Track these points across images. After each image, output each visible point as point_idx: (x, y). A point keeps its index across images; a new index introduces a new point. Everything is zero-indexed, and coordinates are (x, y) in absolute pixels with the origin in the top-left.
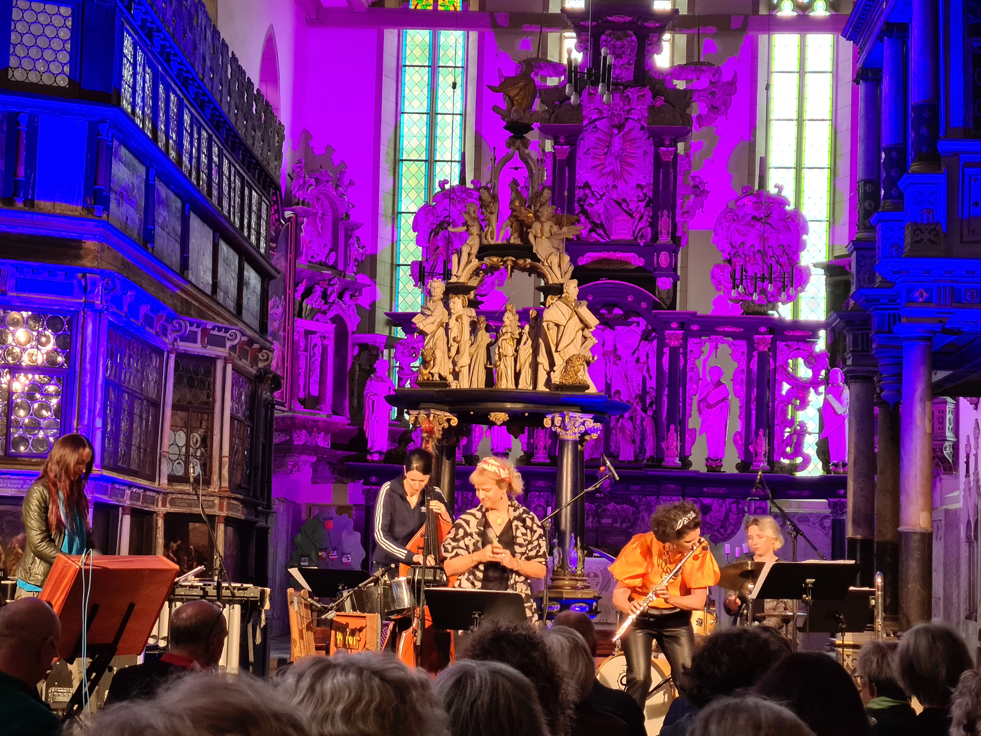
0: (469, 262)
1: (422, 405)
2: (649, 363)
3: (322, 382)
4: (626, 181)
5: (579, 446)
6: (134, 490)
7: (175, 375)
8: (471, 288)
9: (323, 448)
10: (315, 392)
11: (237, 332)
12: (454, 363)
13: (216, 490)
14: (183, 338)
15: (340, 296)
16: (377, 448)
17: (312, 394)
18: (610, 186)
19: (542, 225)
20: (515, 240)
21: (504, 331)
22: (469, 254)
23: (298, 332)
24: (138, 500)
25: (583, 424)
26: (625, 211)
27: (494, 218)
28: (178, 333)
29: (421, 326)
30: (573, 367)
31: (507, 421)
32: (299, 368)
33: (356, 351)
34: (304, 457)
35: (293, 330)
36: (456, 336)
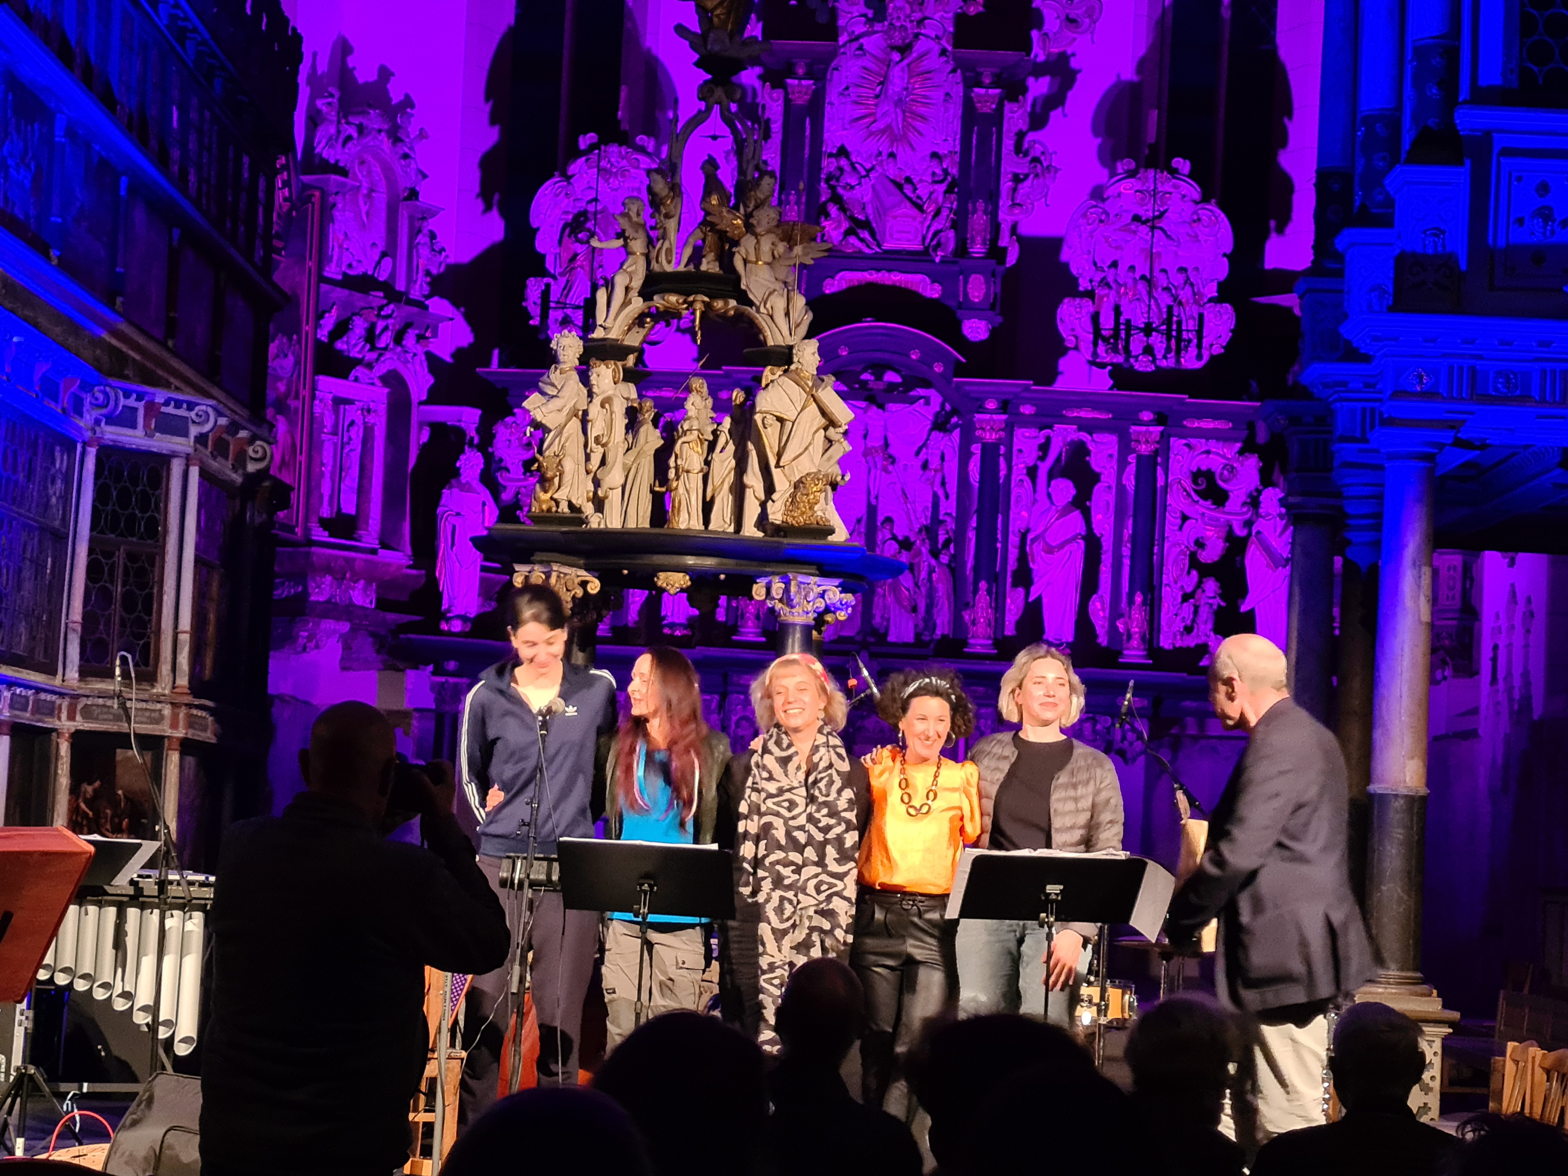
0: (626, 303)
1: (538, 556)
2: (946, 470)
3: (362, 491)
4: (912, 146)
5: (815, 633)
6: (18, 691)
7: (95, 484)
8: (629, 350)
9: (363, 608)
10: (349, 508)
11: (210, 410)
12: (597, 483)
13: (167, 692)
14: (111, 420)
15: (398, 339)
16: (457, 611)
17: (344, 511)
18: (885, 154)
19: (758, 242)
20: (709, 265)
21: (686, 427)
22: (627, 289)
23: (321, 401)
24: (25, 709)
25: (822, 595)
26: (910, 199)
27: (672, 225)
28: (104, 411)
29: (538, 415)
30: (807, 495)
31: (688, 588)
32: (323, 464)
33: (425, 437)
34: (328, 624)
35: (313, 397)
36: (600, 433)
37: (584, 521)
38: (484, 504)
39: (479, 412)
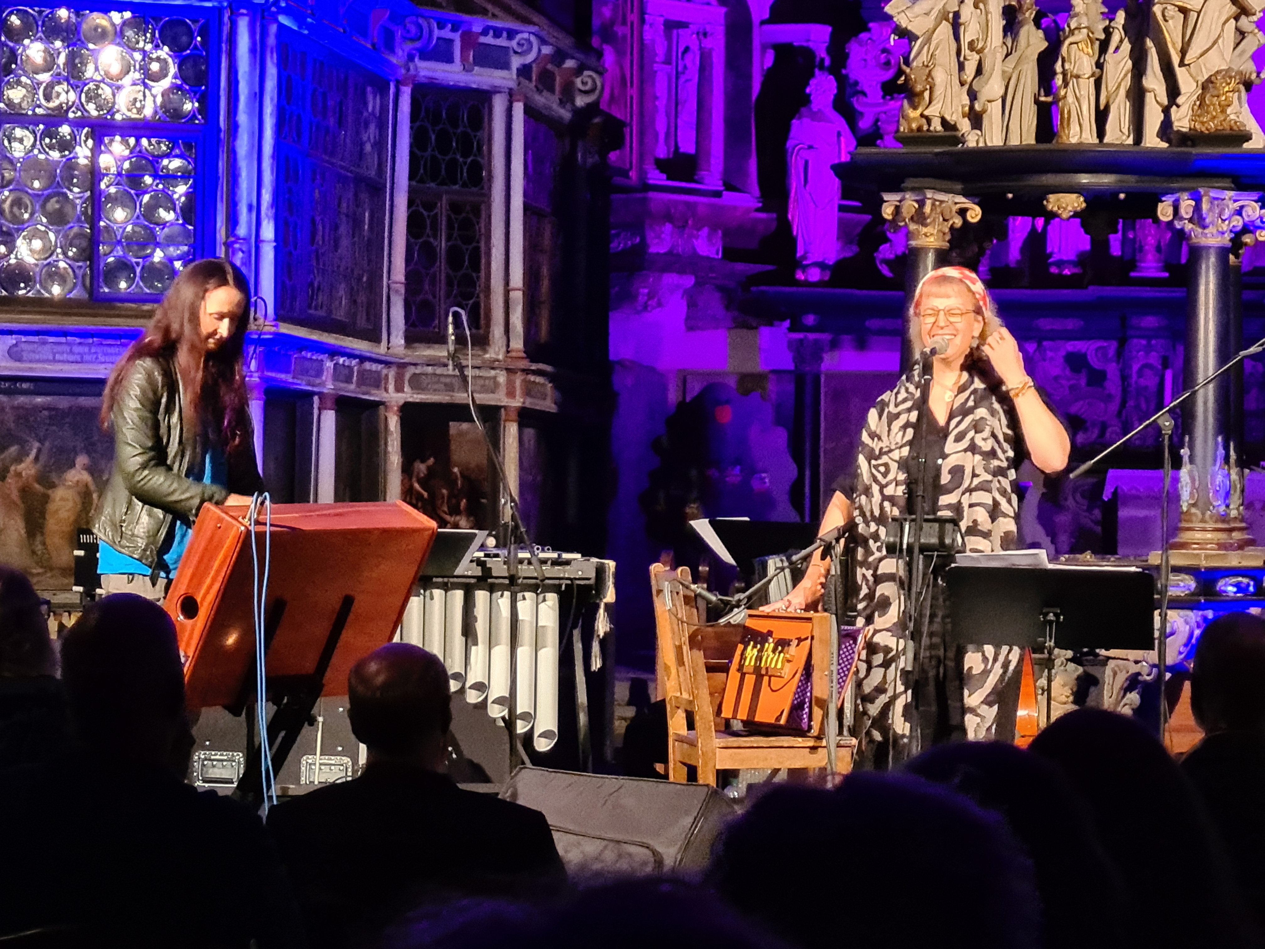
1: (910, 183)
3: (701, 125)
5: (1231, 257)
6: (341, 360)
7: (411, 128)
9: (708, 258)
10: (688, 147)
11: (533, 38)
12: (973, 95)
13: (501, 357)
14: (426, 55)
16: (815, 256)
17: (682, 150)
21: (1073, 25)
23: (651, 25)
24: (348, 380)
25: (1239, 212)
28: (417, 44)
29: (902, 21)
30: (1218, 96)
31: (1083, 211)
32: (656, 98)
33: (769, 60)
34: (670, 279)
35: (643, 21)
36: (974, 38)
37: (961, 140)
38: (839, 134)
39: (830, 29)
